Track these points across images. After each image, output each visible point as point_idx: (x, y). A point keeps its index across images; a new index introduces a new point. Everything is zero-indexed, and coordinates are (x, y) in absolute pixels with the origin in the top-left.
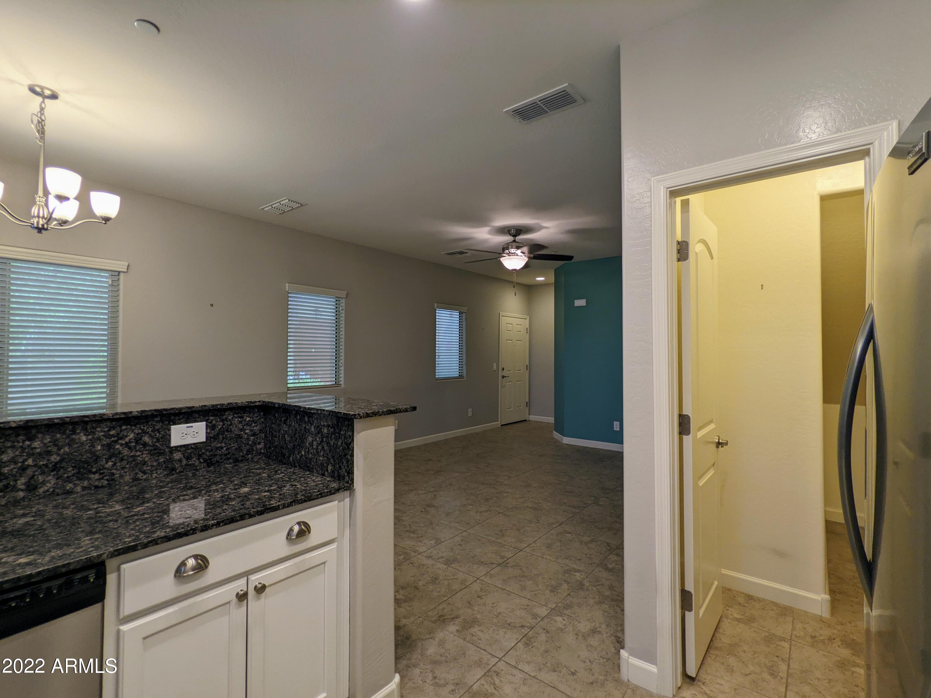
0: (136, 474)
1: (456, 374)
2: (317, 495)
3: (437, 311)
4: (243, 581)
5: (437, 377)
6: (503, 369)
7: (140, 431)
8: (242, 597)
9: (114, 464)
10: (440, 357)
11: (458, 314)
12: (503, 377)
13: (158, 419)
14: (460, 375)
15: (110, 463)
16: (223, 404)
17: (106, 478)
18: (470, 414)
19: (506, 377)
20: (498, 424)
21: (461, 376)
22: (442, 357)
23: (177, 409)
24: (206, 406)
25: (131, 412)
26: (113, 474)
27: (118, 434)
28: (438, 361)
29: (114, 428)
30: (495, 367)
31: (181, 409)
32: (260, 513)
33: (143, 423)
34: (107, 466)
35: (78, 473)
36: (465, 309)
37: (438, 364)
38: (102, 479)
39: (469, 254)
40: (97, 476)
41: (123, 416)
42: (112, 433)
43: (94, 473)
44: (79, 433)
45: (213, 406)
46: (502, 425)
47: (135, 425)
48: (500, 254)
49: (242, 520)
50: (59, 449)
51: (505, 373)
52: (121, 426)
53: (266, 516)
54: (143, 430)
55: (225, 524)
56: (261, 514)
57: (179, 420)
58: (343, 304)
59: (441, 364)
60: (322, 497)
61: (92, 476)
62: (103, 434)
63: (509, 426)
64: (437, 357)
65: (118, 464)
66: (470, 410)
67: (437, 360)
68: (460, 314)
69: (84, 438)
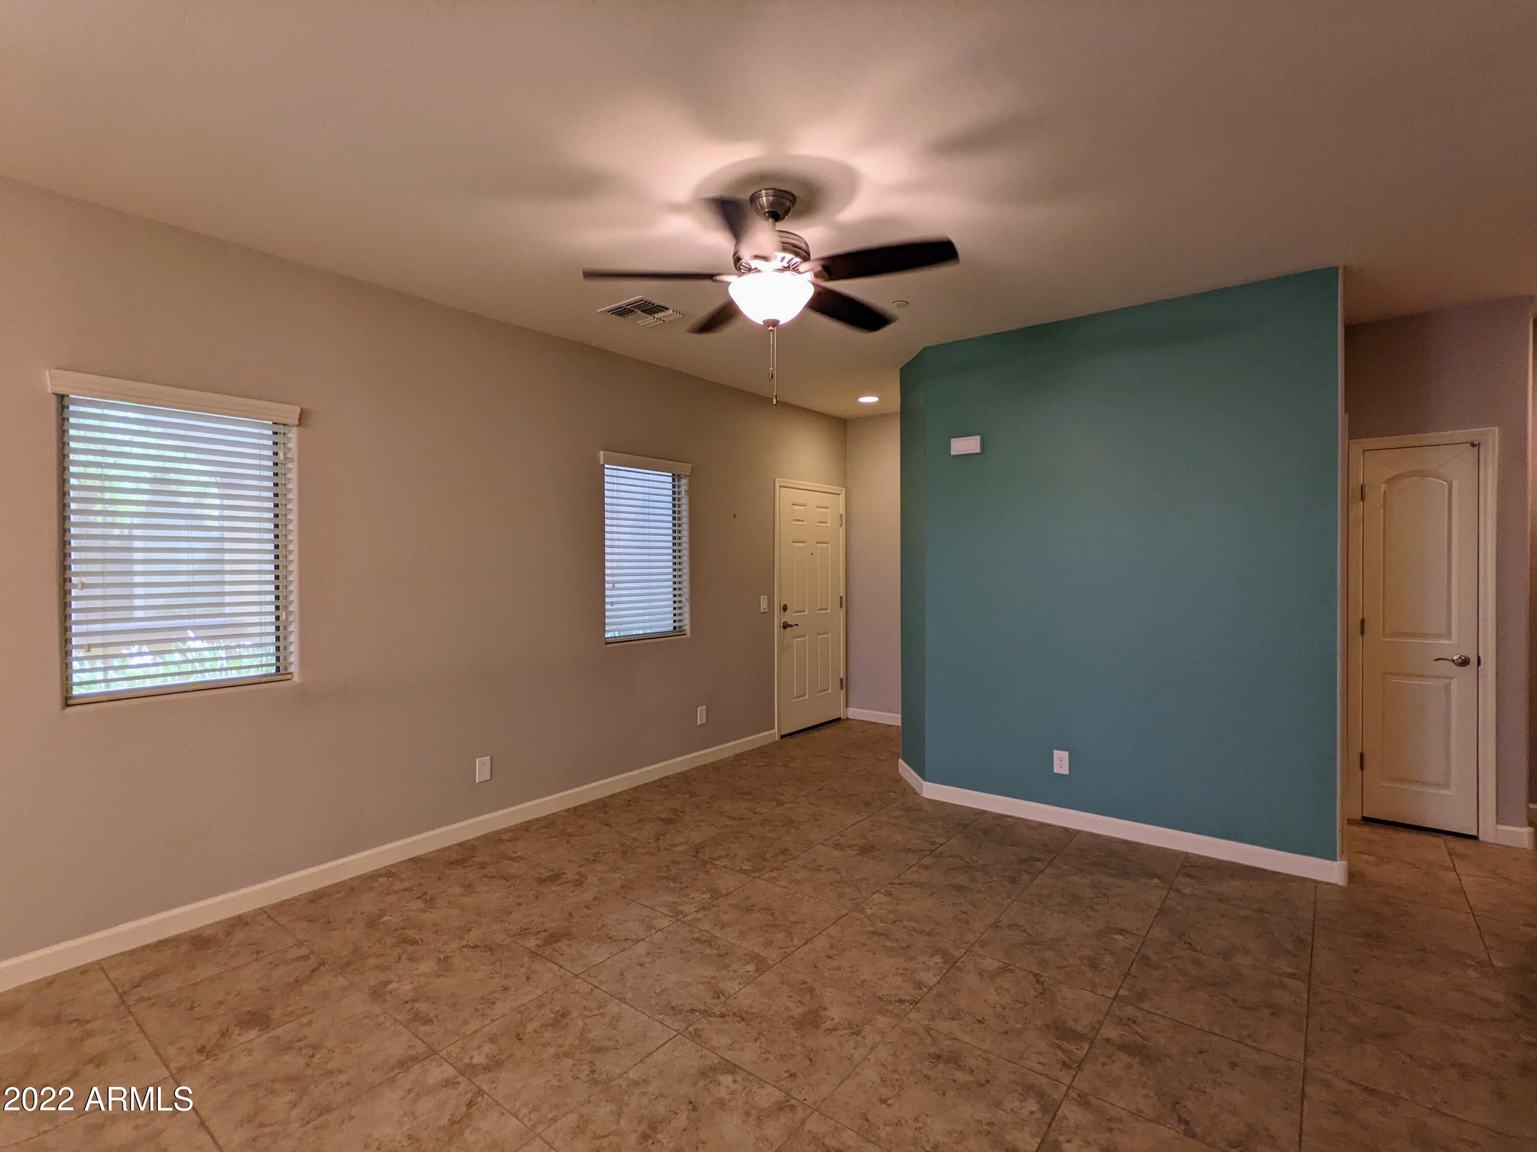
1: (665, 626)
3: (607, 472)
5: (608, 635)
6: (785, 608)
10: (616, 585)
11: (670, 479)
12: (786, 626)
14: (675, 628)
18: (701, 719)
19: (791, 626)
20: (774, 733)
21: (678, 630)
22: (622, 585)
28: (612, 596)
30: (764, 606)
36: (686, 468)
37: (612, 603)
46: (782, 737)
51: (788, 617)
58: (293, 445)
59: (620, 603)
63: (799, 739)
64: (607, 586)
66: (701, 710)
67: (607, 593)
68: (674, 480)
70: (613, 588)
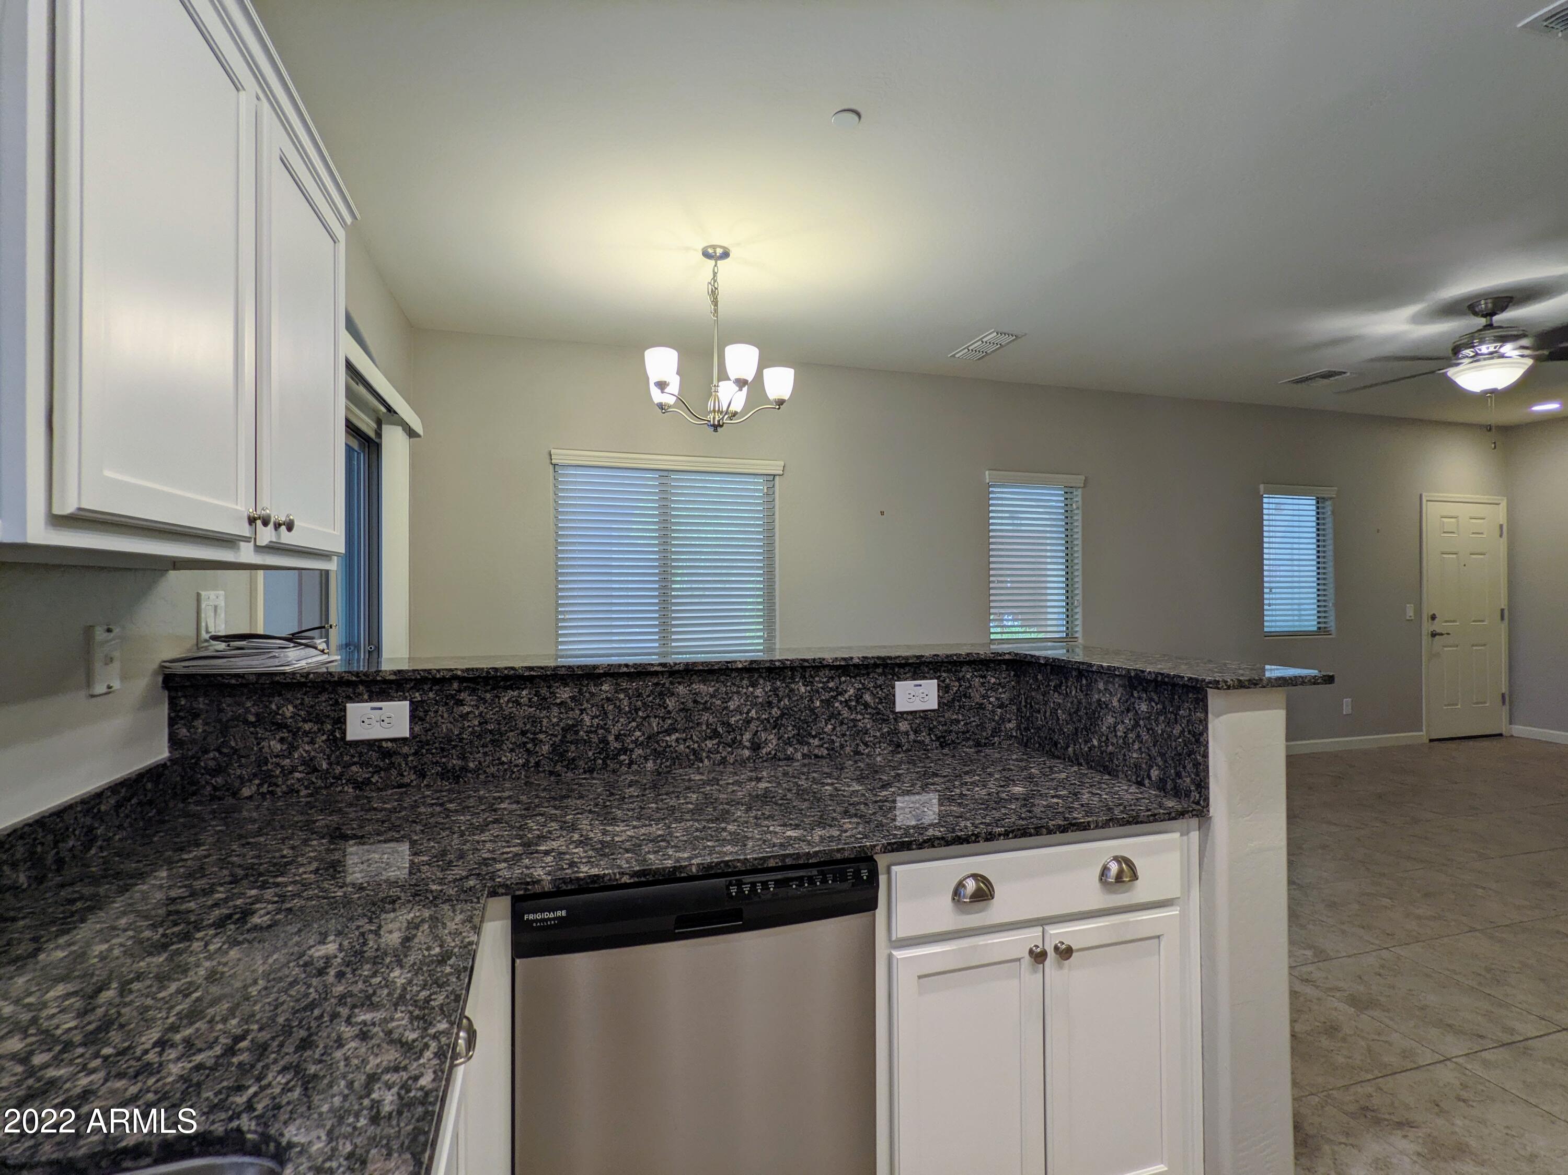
0: (857, 745)
1: (1311, 624)
2: (1148, 816)
3: (1265, 500)
4: (1036, 932)
5: (1266, 629)
6: (1433, 617)
7: (860, 686)
8: (1039, 957)
9: (834, 729)
10: (1274, 590)
11: (1314, 502)
12: (1434, 635)
13: (880, 670)
14: (1319, 628)
15: (830, 727)
16: (960, 655)
17: (825, 746)
18: (1347, 709)
19: (1442, 634)
20: (1422, 736)
21: (1322, 630)
22: (1278, 590)
23: (904, 658)
24: (938, 656)
25: (852, 658)
26: (833, 742)
27: (837, 688)
28: (1269, 599)
29: (832, 678)
30: (1410, 612)
31: (907, 658)
32: (1063, 830)
33: (863, 675)
34: (826, 730)
35: (798, 735)
36: (1331, 492)
37: (1269, 605)
38: (822, 746)
39: (1348, 374)
40: (816, 742)
41: (843, 663)
42: (831, 685)
43: (814, 737)
44: (798, 682)
45: (947, 656)
46: (1431, 741)
47: (855, 677)
48: (1448, 359)
49: (1037, 835)
50: (779, 701)
51: (1437, 627)
52: (840, 677)
53: (1070, 835)
54: (863, 684)
55: (1015, 837)
56: (1062, 832)
57: (905, 673)
58: (1079, 499)
59: (1276, 604)
60: (1155, 821)
61: (811, 741)
62: (821, 685)
63: (1449, 744)
64: (1266, 590)
65: (838, 729)
66: (1347, 701)
67: (1266, 596)
68: (1318, 503)
69: (803, 689)
70: (1271, 592)
